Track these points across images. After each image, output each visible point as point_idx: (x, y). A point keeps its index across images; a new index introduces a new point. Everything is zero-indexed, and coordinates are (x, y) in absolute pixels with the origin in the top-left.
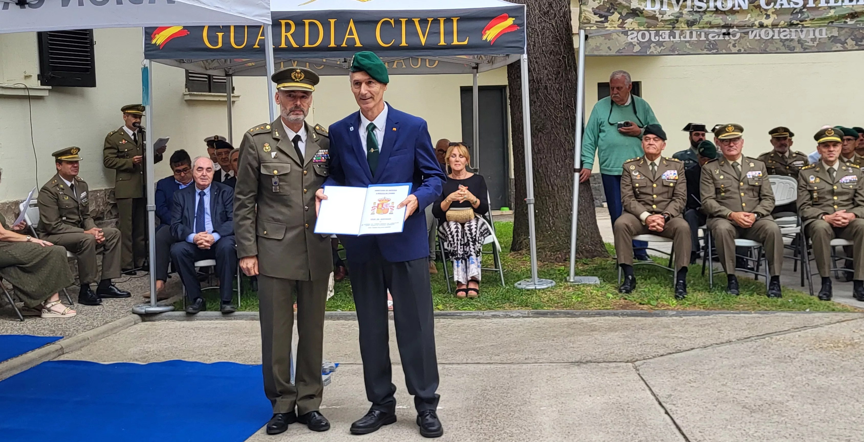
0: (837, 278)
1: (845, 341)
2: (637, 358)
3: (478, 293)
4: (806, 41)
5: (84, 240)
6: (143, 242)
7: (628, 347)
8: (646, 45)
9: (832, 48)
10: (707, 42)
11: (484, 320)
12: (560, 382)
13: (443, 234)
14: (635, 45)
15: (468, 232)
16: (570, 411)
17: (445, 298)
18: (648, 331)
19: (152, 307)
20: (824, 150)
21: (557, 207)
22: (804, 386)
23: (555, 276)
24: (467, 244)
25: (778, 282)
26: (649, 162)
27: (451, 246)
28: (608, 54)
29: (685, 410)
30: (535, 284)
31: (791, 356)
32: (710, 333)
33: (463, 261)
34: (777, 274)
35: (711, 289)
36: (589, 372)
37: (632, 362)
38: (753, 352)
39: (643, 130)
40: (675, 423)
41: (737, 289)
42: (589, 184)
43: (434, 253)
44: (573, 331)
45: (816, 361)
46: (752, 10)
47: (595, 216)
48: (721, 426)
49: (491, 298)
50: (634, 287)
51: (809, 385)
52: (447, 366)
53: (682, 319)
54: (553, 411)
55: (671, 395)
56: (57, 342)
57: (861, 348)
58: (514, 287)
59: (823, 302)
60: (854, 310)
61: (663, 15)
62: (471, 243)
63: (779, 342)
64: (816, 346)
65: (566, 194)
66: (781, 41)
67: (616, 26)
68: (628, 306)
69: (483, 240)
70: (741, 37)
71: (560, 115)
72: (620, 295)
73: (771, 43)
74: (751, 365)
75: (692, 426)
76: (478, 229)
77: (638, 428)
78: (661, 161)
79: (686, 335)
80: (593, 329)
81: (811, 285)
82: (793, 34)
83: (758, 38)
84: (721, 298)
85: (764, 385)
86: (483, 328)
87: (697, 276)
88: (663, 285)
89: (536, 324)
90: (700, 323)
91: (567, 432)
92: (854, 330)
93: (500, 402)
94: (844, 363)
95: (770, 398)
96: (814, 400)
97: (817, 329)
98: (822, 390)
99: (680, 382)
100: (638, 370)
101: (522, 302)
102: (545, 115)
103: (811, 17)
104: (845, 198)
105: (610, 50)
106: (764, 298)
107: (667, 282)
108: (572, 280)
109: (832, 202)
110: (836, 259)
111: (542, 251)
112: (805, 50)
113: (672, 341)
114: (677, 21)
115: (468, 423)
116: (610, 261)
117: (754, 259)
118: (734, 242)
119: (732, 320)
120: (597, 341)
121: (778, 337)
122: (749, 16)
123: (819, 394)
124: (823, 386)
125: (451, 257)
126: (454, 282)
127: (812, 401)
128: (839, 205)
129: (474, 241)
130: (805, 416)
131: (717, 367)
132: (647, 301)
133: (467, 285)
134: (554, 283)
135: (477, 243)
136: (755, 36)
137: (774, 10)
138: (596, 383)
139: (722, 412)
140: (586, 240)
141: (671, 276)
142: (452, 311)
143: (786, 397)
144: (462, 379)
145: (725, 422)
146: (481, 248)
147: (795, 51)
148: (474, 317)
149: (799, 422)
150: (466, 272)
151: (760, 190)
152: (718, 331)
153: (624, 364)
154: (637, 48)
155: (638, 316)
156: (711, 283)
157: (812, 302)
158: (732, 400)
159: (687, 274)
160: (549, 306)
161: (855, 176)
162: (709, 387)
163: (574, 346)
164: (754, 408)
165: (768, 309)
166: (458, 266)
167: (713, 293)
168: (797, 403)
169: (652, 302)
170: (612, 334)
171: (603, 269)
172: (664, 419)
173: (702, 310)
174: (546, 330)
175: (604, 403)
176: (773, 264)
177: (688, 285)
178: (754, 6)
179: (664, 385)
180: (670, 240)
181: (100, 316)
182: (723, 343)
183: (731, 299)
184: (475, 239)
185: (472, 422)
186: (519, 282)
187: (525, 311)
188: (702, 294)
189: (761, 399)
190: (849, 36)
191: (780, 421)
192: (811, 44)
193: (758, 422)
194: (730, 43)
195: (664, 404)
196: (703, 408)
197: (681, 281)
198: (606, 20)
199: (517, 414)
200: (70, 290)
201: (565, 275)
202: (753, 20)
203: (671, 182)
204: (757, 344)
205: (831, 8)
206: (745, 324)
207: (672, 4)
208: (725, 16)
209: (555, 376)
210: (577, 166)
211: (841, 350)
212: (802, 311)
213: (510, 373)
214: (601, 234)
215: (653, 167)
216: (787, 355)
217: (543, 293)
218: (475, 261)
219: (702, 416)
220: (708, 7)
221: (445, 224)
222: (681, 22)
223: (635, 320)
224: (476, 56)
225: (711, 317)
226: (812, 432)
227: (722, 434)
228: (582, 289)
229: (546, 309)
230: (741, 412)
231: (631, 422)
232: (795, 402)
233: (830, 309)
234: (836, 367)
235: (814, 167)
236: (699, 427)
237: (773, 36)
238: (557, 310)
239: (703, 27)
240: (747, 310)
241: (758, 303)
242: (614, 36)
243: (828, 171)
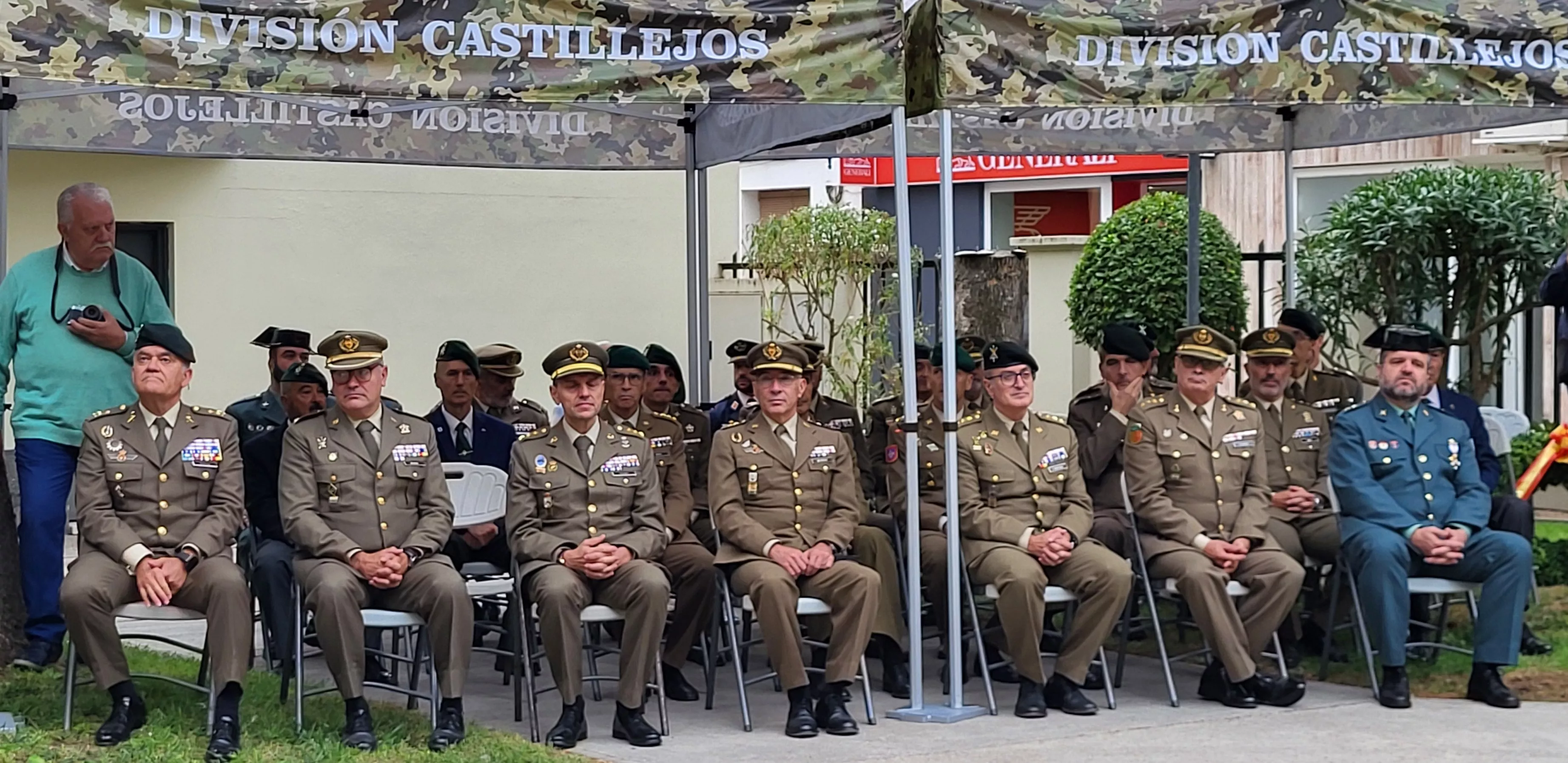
4: (540, 142)
8: (164, 130)
9: (597, 162)
10: (315, 131)
14: (138, 128)
20: (571, 396)
25: (460, 710)
26: (150, 418)
34: (455, 693)
35: (297, 735)
39: (131, 337)
46: (404, 57)
61: (190, 52)
66: (484, 138)
67: (71, 72)
70: (393, 123)
73: (464, 141)
78: (180, 415)
81: (534, 716)
82: (513, 123)
83: (432, 127)
84: (320, 755)
88: (178, 728)
103: (539, 82)
104: (613, 508)
105: (74, 136)
106: (421, 751)
107: (188, 722)
109: (585, 518)
112: (540, 162)
114: (225, 71)
122: (397, 68)
128: (601, 526)
136: (427, 122)
137: (454, 60)
147: (517, 163)
151: (421, 489)
154: (142, 137)
161: (635, 457)
176: (447, 669)
178: (409, 46)
190: (636, 136)
192: (552, 148)
194: (369, 135)
197: (227, 719)
198: (45, 56)
202: (405, 79)
203: (205, 469)
205: (581, 63)
207: (211, 26)
208: (339, 66)
215: (159, 429)
220: (300, 42)
222: (235, 74)
235: (545, 437)
237: (468, 125)
239: (288, 90)
242: (85, 102)
243: (575, 444)
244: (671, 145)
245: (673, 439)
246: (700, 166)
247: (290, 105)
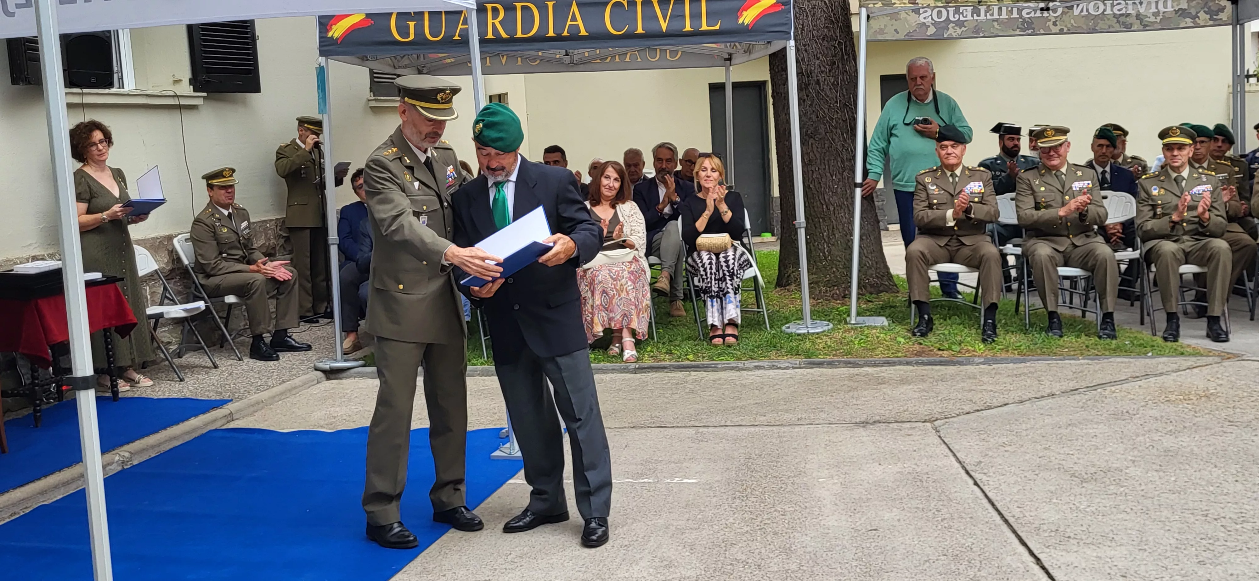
0: (1185, 313)
1: (1198, 392)
2: (936, 416)
3: (737, 340)
4: (1146, 16)
5: (252, 281)
6: (325, 284)
7: (925, 403)
8: (942, 26)
9: (1179, 24)
10: (1021, 20)
11: (745, 373)
12: (842, 447)
13: (692, 267)
14: (929, 26)
15: (724, 264)
16: (856, 483)
17: (695, 346)
18: (949, 383)
19: (339, 362)
20: (1170, 153)
21: (833, 231)
22: (1147, 448)
23: (831, 317)
24: (723, 279)
25: (1113, 320)
26: (949, 173)
27: (703, 281)
28: (894, 38)
29: (999, 480)
30: (807, 327)
31: (1130, 412)
32: (1027, 385)
33: (719, 300)
34: (1110, 310)
35: (1027, 330)
36: (878, 434)
37: (931, 421)
38: (1082, 407)
40: (986, 496)
41: (1060, 329)
42: (873, 202)
43: (682, 291)
44: (856, 384)
45: (1162, 417)
47: (881, 242)
48: (1045, 500)
49: (753, 345)
50: (931, 329)
51: (1153, 447)
52: (701, 430)
53: (991, 367)
54: (834, 484)
55: (980, 462)
56: (226, 407)
57: (1218, 400)
58: (781, 332)
59: (1169, 344)
60: (1209, 353)
62: (728, 278)
63: (1114, 395)
64: (1161, 399)
65: (845, 215)
66: (1114, 17)
68: (923, 352)
69: (742, 274)
70: (1063, 13)
71: (836, 116)
72: (914, 339)
73: (1103, 19)
74: (1080, 423)
75: (1008, 499)
76: (737, 260)
77: (941, 503)
78: (963, 171)
79: (997, 387)
80: (881, 381)
81: (1153, 323)
82: (1130, 7)
83: (1085, 13)
84: (1041, 341)
85: (1097, 448)
86: (744, 382)
87: (1009, 314)
88: (967, 326)
89: (809, 376)
90: (1015, 372)
91: (852, 509)
92: (1209, 378)
93: (768, 473)
94: (1198, 419)
95: (1106, 464)
96: (1160, 466)
97: (1162, 377)
98: (1170, 454)
99: (991, 446)
100: (939, 432)
101: (791, 349)
102: (817, 117)
105: (898, 33)
106: (1094, 340)
107: (971, 322)
108: (853, 322)
110: (1185, 289)
111: (816, 286)
112: (1146, 27)
113: (980, 396)
115: (730, 499)
116: (902, 297)
117: (1081, 292)
118: (1057, 271)
119: (1055, 368)
120: (886, 397)
121: (1113, 388)
123: (1167, 458)
124: (1171, 449)
125: (702, 295)
126: (707, 326)
127: (1158, 467)
128: (1189, 222)
129: (732, 275)
130: (1150, 486)
131: (1037, 426)
132: (947, 346)
133: (724, 330)
134: (831, 326)
135: (735, 277)
136: (1082, 11)
138: (886, 448)
139: (1045, 482)
140: (870, 272)
141: (977, 314)
142: (706, 362)
143: (1125, 463)
144: (720, 445)
145: (1050, 494)
146: (740, 284)
147: (1132, 29)
148: (732, 369)
149: (1142, 493)
150: (722, 314)
152: (1037, 382)
153: (920, 424)
154: (932, 30)
155: (936, 365)
156: (1027, 322)
157: (1154, 343)
158: (1057, 467)
159: (997, 311)
160: (826, 354)
161: (1210, 186)
162: (1028, 451)
163: (858, 402)
164: (1086, 477)
165: (1099, 354)
166: (712, 306)
167: (1030, 335)
168: (1140, 470)
169: (953, 347)
170: (905, 387)
171: (891, 307)
172: (972, 491)
173: (1017, 356)
174: (823, 383)
175: (897, 473)
176: (1105, 298)
177: (999, 326)
179: (972, 450)
180: (976, 270)
181: (275, 374)
182: (1043, 397)
183: (1053, 342)
184: (733, 272)
185: (735, 498)
186: (787, 325)
187: (796, 360)
188: (1016, 337)
189: (1094, 466)
190: (1202, 9)
191: (1118, 493)
192: (1152, 19)
193: (1091, 494)
194: (1050, 20)
195: (972, 473)
196: (1021, 477)
197: (990, 321)
199: (789, 488)
200: (238, 343)
201: (845, 316)
203: (976, 197)
204: (1086, 397)
206: (1072, 373)
209: (835, 440)
210: (859, 179)
211: (1193, 404)
212: (1143, 356)
213: (779, 437)
214: (889, 264)
215: (953, 179)
216: (1125, 411)
217: (817, 338)
218: (733, 299)
219: (1020, 487)
221: (695, 255)
223: (933, 370)
224: (728, 45)
225: (1028, 364)
226: (1160, 505)
227: (1046, 509)
228: (866, 332)
229: (821, 358)
230: (1068, 482)
231: (932, 496)
232: (1137, 469)
233: (1178, 352)
234: (1187, 425)
235: (1158, 176)
236: (1016, 501)
237: (1105, 10)
238: (836, 359)
240: (1074, 355)
241: (1087, 346)
242: (903, 15)
243: (1175, 180)
244: (1223, 12)
245: (1229, 175)
246: (1241, 22)
247: (1007, 8)
